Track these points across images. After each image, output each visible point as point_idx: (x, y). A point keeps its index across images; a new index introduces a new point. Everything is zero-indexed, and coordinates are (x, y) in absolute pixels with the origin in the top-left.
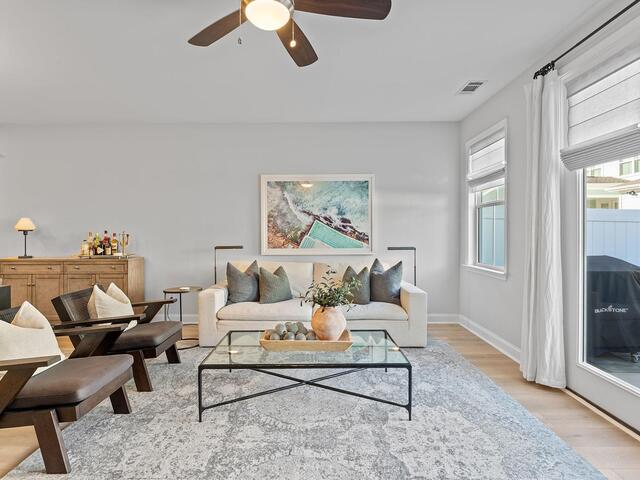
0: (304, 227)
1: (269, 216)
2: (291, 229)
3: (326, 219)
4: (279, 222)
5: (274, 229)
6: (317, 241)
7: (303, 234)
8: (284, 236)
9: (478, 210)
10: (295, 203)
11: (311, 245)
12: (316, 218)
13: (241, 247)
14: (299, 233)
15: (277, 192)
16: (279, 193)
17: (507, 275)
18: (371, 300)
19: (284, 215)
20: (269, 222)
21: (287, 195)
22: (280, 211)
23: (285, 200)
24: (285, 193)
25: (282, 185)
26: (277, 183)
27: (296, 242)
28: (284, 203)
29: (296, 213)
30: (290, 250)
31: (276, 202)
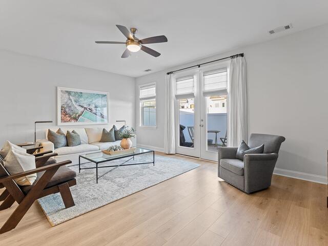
0: (80, 113)
1: (62, 107)
2: (74, 113)
3: (89, 109)
4: (67, 110)
5: (64, 113)
6: (86, 119)
7: (79, 116)
8: (70, 116)
9: (143, 108)
10: (75, 101)
11: (83, 121)
12: (85, 108)
13: (52, 122)
14: (77, 115)
15: (66, 95)
16: (67, 96)
17: (157, 128)
18: (116, 140)
19: (70, 107)
20: (62, 109)
21: (71, 97)
22: (68, 105)
23: (70, 100)
24: (70, 96)
25: (69, 93)
26: (67, 92)
27: (76, 119)
28: (69, 101)
29: (76, 106)
30: (73, 123)
31: (66, 101)
